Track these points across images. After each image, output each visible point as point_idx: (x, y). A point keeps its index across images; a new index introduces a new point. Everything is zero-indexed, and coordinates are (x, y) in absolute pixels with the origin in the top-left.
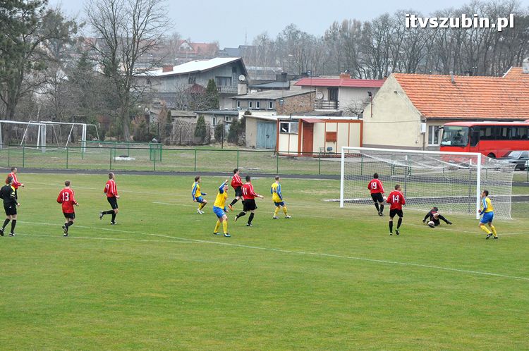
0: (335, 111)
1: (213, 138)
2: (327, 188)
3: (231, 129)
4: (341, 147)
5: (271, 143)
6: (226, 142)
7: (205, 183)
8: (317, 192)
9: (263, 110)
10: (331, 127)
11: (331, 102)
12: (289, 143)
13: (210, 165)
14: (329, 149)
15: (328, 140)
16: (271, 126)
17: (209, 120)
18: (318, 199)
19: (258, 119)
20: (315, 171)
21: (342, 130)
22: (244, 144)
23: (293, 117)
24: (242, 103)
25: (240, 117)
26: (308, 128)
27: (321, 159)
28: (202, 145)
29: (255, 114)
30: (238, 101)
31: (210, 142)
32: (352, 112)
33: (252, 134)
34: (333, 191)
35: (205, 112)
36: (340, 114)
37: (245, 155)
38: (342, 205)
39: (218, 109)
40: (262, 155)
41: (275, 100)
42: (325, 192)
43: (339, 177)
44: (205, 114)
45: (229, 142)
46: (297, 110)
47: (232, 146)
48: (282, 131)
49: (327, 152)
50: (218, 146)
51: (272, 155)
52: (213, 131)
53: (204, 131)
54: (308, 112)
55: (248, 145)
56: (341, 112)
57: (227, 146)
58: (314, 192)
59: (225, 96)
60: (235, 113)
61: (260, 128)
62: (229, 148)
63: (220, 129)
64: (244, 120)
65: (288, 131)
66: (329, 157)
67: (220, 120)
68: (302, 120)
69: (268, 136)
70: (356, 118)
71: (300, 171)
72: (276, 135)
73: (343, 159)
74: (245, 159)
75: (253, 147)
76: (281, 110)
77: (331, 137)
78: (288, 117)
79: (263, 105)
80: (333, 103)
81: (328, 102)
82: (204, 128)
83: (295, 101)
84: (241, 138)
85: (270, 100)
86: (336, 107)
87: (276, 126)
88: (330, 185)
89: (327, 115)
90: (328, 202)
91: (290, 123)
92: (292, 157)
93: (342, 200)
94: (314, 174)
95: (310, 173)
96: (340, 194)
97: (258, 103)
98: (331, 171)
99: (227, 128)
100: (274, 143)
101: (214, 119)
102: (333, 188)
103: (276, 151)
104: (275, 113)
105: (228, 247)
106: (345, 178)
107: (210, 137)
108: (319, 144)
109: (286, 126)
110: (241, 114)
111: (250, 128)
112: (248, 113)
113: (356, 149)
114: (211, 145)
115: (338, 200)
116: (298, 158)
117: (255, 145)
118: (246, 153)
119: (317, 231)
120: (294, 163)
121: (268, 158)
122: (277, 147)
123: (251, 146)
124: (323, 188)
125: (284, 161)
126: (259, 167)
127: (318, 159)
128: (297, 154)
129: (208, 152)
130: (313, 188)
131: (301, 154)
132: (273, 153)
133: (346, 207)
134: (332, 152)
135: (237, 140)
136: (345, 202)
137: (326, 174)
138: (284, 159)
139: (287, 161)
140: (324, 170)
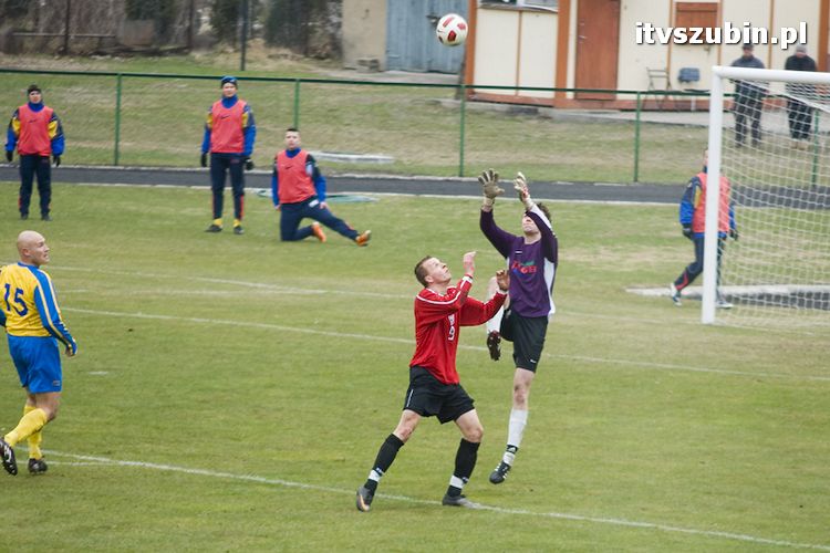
6: (259, 41)
7: (152, 216)
8: (616, 257)
14: (687, 76)
18: (616, 287)
20: (618, 165)
22: (335, 51)
27: (645, 117)
28: (160, 54)
31: (190, 44)
33: (367, 10)
37: (333, 100)
38: (709, 314)
40: (404, 97)
42: (649, 258)
45: (270, 41)
47: (285, 62)
49: (676, 86)
50: (228, 61)
51: (448, 99)
55: (352, 56)
58: (605, 255)
62: (269, 67)
66: (682, 108)
69: (435, 19)
71: (557, 167)
74: (334, 115)
75: (374, 66)
90: (653, 301)
92: (528, 109)
93: (709, 290)
94: (613, 182)
95: (595, 177)
103: (465, 89)
107: (194, 23)
114: (197, 55)
115: (695, 290)
116: (555, 112)
117: (382, 59)
118: (339, 93)
119: (589, 421)
120: (538, 135)
121: (431, 110)
122: (466, 65)
123: (362, 63)
124: (640, 240)
125: (491, 126)
126: (384, 149)
127: (632, 116)
128: (551, 95)
129: (183, 85)
130: (604, 242)
131: (570, 95)
132: (452, 92)
133: (726, 321)
134: (698, 87)
135: (308, 34)
137: (663, 182)
138: (497, 116)
139: (509, 125)
140: (653, 165)
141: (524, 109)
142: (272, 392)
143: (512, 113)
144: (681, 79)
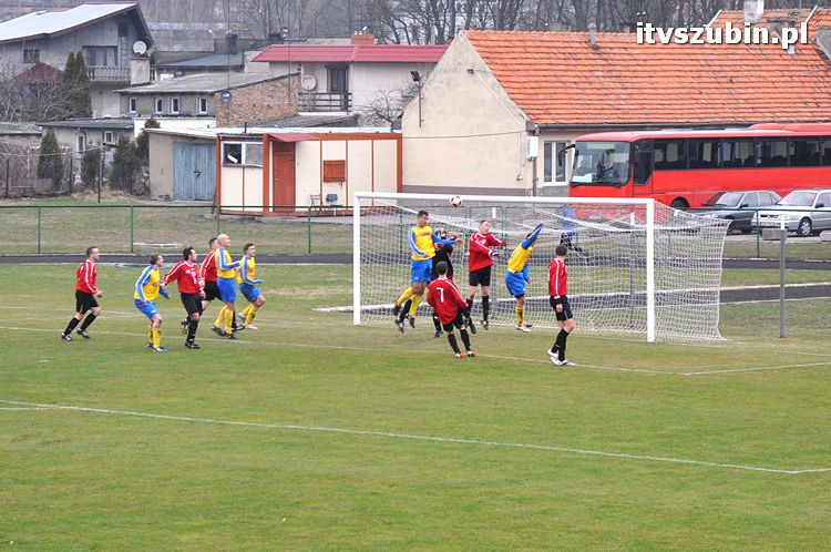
0: (343, 114)
1: (78, 180)
2: (325, 283)
3: (117, 160)
4: (355, 193)
5: (205, 189)
6: (107, 187)
7: (61, 279)
8: (305, 292)
9: (188, 116)
10: (334, 150)
11: (334, 97)
12: (243, 188)
13: (73, 238)
14: (331, 198)
15: (327, 179)
16: (204, 151)
17: (69, 142)
18: (306, 308)
19: (174, 136)
20: (299, 245)
21: (356, 155)
22: (146, 192)
23: (250, 130)
24: (140, 103)
25: (137, 132)
26: (284, 152)
27: (313, 220)
28: (56, 196)
29: (167, 126)
30: (132, 98)
31: (71, 190)
32: (379, 116)
33: (162, 169)
34: (340, 290)
35: (59, 123)
36: (354, 121)
37: (148, 216)
38: (357, 320)
39: (89, 115)
40: (186, 213)
41: (212, 94)
42: (321, 291)
43: (349, 259)
44: (60, 128)
45: (113, 187)
46: (261, 116)
47: (121, 198)
48: (227, 160)
49: (325, 204)
50: (91, 198)
51: (208, 214)
52: (78, 165)
53: (58, 167)
54: (287, 119)
55: (155, 194)
56: (356, 117)
57: (110, 197)
58: (299, 291)
59: (104, 87)
60: (125, 124)
61: (181, 156)
62: (114, 200)
63: (91, 159)
64: (144, 139)
65: (240, 161)
66: (330, 215)
67: (94, 140)
68: (270, 137)
69: (198, 174)
70: (386, 129)
71: (268, 247)
72: (215, 172)
73: (357, 220)
74: (149, 224)
75: (167, 198)
76: (227, 116)
77: (335, 171)
78: (240, 131)
79: (186, 105)
80: (338, 97)
81: (327, 97)
82: (58, 159)
83: (256, 95)
84: (139, 180)
85: (202, 94)
86: (346, 107)
87: (215, 149)
88: (333, 276)
89: (324, 124)
90: (328, 314)
91: (244, 144)
92: (251, 217)
93: (357, 308)
94: (298, 253)
95: (289, 251)
96: (352, 295)
97: (176, 101)
98: (334, 246)
99: (109, 156)
100: (211, 188)
101: (81, 138)
102: (339, 282)
103: (216, 206)
104: (212, 123)
105: (111, 416)
106: (362, 261)
107: (72, 179)
108: (308, 187)
109: (235, 150)
110: (139, 125)
111: (159, 155)
112: (152, 123)
113: (388, 195)
114: (75, 196)
115: (349, 308)
116: (263, 219)
117: (172, 195)
118: (151, 212)
119: (302, 377)
120: (255, 231)
121: (200, 219)
122: (217, 195)
123: (161, 196)
124: (316, 283)
125: (232, 227)
126: (178, 241)
127: (306, 220)
128: (261, 210)
129: (69, 211)
130: (297, 285)
131: (271, 210)
132: (210, 210)
133: (366, 323)
134: (338, 203)
135: (131, 182)
136: (363, 312)
137: (324, 252)
138: (234, 221)
139: (241, 227)
140: (319, 244)
141: (247, 217)
142: (135, 368)
143: (242, 220)
144: (328, 200)
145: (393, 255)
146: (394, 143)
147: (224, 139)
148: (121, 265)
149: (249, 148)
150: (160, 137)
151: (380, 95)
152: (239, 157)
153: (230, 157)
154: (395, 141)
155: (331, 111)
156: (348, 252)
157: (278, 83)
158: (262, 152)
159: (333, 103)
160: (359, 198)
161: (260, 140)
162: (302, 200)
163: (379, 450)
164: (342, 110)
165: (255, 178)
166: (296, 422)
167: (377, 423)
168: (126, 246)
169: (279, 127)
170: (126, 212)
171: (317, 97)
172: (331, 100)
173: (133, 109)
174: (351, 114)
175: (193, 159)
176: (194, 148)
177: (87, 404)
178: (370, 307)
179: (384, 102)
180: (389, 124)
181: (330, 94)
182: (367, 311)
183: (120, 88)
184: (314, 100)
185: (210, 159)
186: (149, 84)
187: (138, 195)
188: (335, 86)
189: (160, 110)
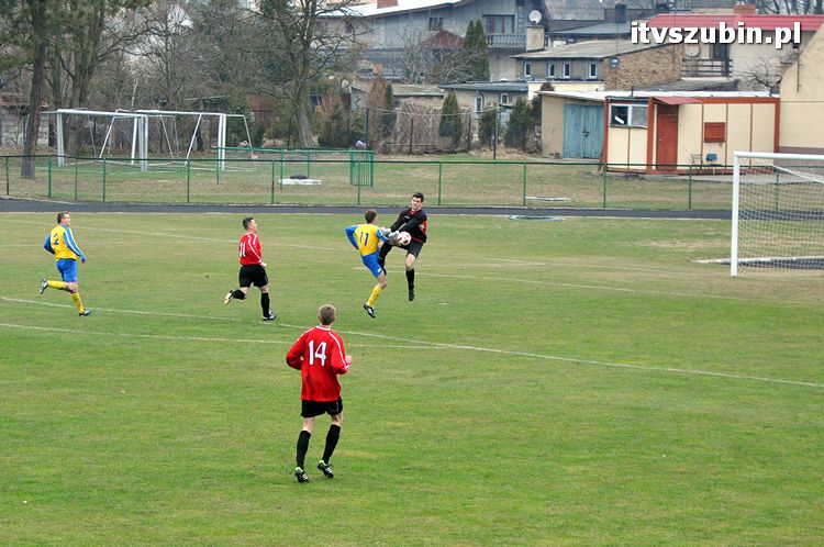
0: (724, 79)
1: (476, 138)
2: (705, 237)
3: (513, 119)
4: (734, 153)
5: (592, 147)
6: (502, 145)
7: (459, 229)
8: (685, 245)
9: (578, 80)
10: (715, 114)
11: (716, 63)
12: (628, 147)
13: (470, 192)
14: (711, 157)
15: (707, 140)
16: (593, 113)
17: (468, 104)
18: (686, 259)
19: (565, 98)
20: (679, 201)
21: (736, 118)
22: (538, 149)
23: (637, 94)
24: (535, 68)
25: (531, 96)
26: (668, 114)
27: (693, 178)
28: (455, 153)
29: (561, 89)
30: (527, 63)
31: (469, 147)
32: (759, 81)
33: (554, 129)
34: (717, 243)
35: (460, 86)
36: (734, 86)
37: (539, 172)
38: (734, 271)
39: (486, 79)
40: (574, 170)
41: (601, 60)
42: (700, 244)
43: (727, 215)
44: (460, 90)
45: (507, 145)
46: (646, 80)
47: (515, 155)
48: (614, 122)
49: (705, 163)
50: (487, 155)
51: (594, 170)
52: (476, 124)
53: (458, 126)
54: (669, 83)
55: (546, 152)
56: (737, 82)
57: (504, 154)
58: (679, 244)
59: (500, 53)
60: (520, 87)
61: (571, 118)
62: (508, 157)
63: (489, 120)
64: (538, 102)
65: (626, 122)
66: (709, 173)
67: (491, 102)
68: (655, 100)
69: (586, 133)
70: (765, 94)
71: (651, 202)
72: (602, 132)
73: (736, 178)
74: (540, 180)
75: (557, 156)
76: (615, 80)
77: (715, 133)
78: (627, 94)
79: (576, 70)
80: (719, 63)
81: (709, 63)
82: (457, 118)
83: (642, 60)
84: (531, 139)
85: (592, 59)
86: (726, 73)
87: (603, 111)
88: (711, 230)
89: (706, 89)
90: (705, 265)
91: (630, 106)
92: (635, 175)
93: (734, 260)
94: (678, 208)
95: (670, 207)
96: (730, 249)
97: (567, 66)
98: (713, 202)
99: (505, 117)
100: (598, 148)
101: (479, 100)
102: (717, 236)
103: (602, 162)
104: (600, 86)
105: (502, 356)
106: (741, 216)
107: (470, 137)
108: (689, 146)
109: (622, 112)
110: (534, 89)
111: (551, 116)
112: (547, 87)
113: (766, 156)
114: (472, 153)
115: (727, 260)
116: (646, 176)
117: (561, 153)
118: (542, 169)
119: (682, 324)
120: (639, 187)
121: (587, 176)
122: (604, 154)
123: (552, 154)
124: (696, 236)
125: (617, 183)
126: (567, 195)
127: (687, 178)
128: (645, 168)
129: (466, 167)
130: (677, 238)
131: (654, 168)
132: (596, 167)
133: (742, 275)
134: (717, 162)
135: (525, 140)
136: (740, 264)
137: (703, 208)
138: (618, 178)
139: (624, 183)
140: (699, 200)
141: (632, 175)
142: (527, 312)
143: (626, 177)
144: (708, 159)
145: (770, 212)
146: (773, 106)
147: (612, 101)
148: (514, 217)
149: (635, 110)
150: (552, 99)
151: (760, 61)
152: (625, 119)
153: (617, 118)
154: (773, 105)
155: (713, 76)
156: (725, 208)
157: (663, 50)
158: (647, 114)
159: (714, 69)
160: (739, 157)
161: (646, 102)
162: (684, 158)
163: (753, 394)
164: (723, 76)
165: (639, 139)
166: (676, 365)
167: (753, 368)
168: (518, 200)
169: (664, 91)
170: (520, 168)
171: (700, 63)
172: (713, 66)
173: (528, 73)
174: (731, 80)
175: (582, 120)
176: (583, 110)
177: (482, 344)
178: (747, 260)
179: (763, 68)
180: (769, 88)
181: (712, 60)
182: (744, 264)
183: (516, 54)
184: (698, 66)
185: (598, 120)
186: (543, 50)
187: (531, 153)
188: (717, 53)
189: (552, 74)
